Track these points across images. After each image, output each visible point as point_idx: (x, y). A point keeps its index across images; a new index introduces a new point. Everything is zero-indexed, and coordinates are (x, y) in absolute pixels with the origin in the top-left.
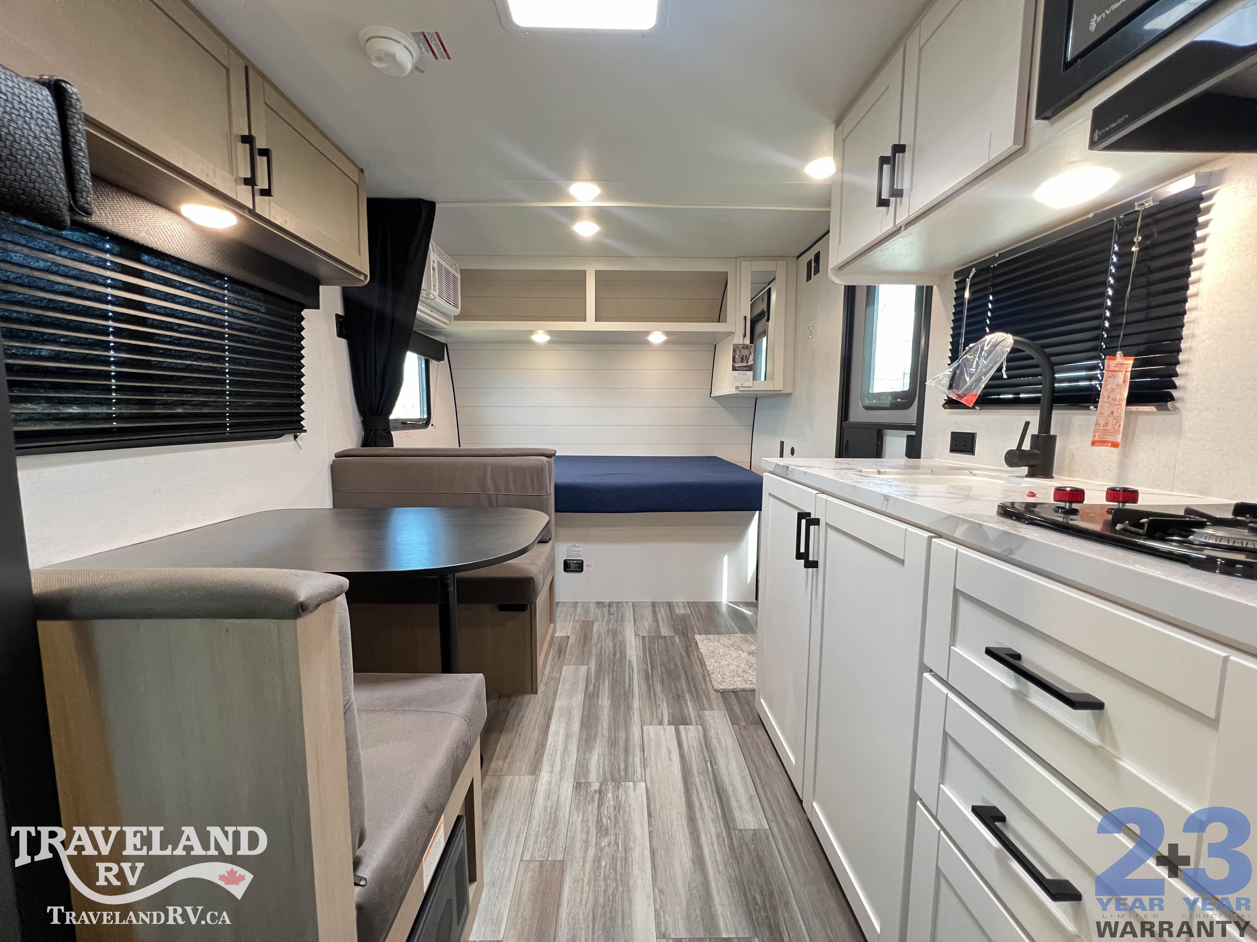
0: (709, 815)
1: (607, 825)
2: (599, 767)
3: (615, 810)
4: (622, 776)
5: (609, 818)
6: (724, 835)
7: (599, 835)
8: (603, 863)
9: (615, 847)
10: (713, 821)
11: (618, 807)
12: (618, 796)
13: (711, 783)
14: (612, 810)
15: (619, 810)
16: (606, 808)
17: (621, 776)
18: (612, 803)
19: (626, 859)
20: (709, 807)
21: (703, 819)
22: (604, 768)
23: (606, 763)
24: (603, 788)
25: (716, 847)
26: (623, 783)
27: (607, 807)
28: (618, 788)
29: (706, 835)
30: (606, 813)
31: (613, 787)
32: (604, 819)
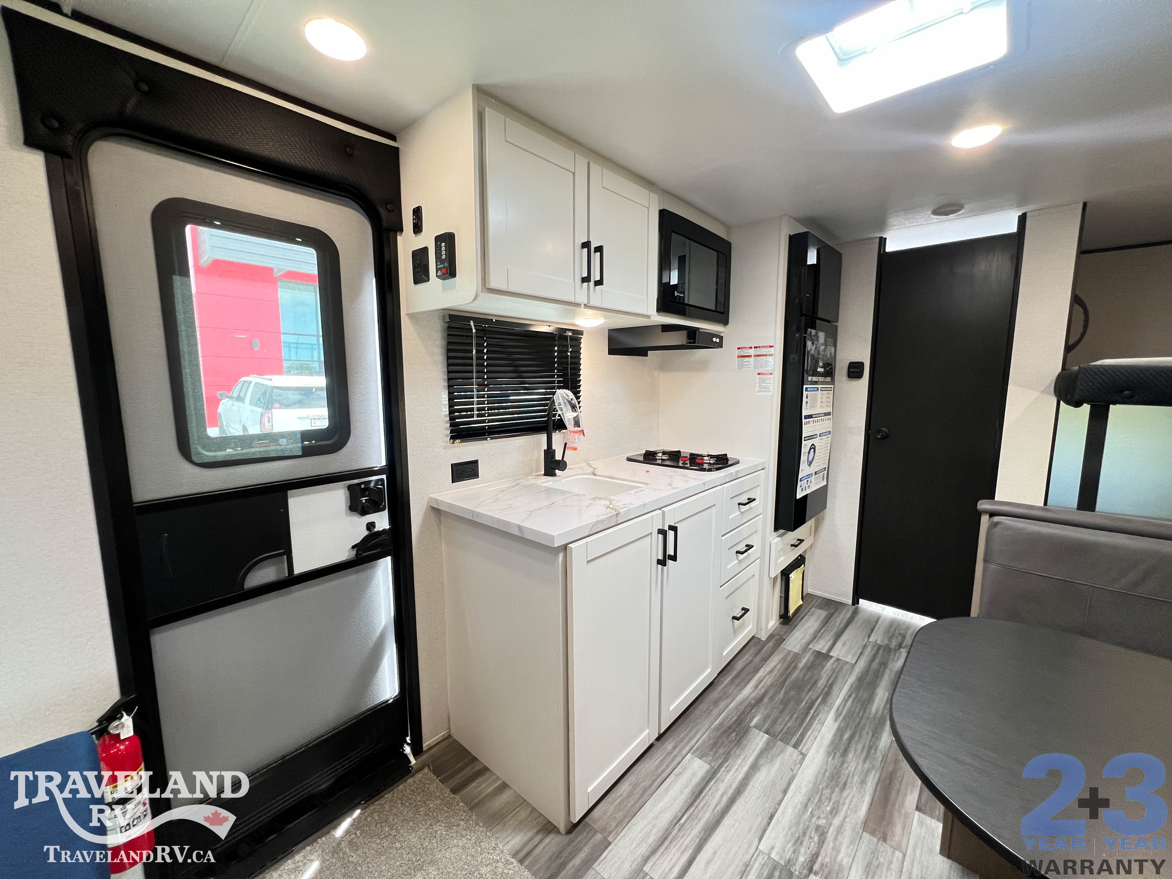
0: (722, 787)
1: (815, 833)
3: (802, 841)
4: (779, 870)
5: (811, 838)
6: (723, 769)
7: (826, 831)
8: (829, 808)
9: (815, 813)
10: (723, 781)
11: (798, 841)
12: (795, 852)
13: (698, 805)
14: (805, 843)
15: (799, 837)
16: (811, 849)
17: (781, 872)
18: (802, 850)
19: (809, 800)
20: (717, 791)
21: (730, 786)
24: (806, 872)
25: (736, 767)
26: (782, 862)
27: (809, 848)
28: (789, 861)
29: (736, 777)
30: (812, 844)
31: (794, 865)
32: (816, 839)
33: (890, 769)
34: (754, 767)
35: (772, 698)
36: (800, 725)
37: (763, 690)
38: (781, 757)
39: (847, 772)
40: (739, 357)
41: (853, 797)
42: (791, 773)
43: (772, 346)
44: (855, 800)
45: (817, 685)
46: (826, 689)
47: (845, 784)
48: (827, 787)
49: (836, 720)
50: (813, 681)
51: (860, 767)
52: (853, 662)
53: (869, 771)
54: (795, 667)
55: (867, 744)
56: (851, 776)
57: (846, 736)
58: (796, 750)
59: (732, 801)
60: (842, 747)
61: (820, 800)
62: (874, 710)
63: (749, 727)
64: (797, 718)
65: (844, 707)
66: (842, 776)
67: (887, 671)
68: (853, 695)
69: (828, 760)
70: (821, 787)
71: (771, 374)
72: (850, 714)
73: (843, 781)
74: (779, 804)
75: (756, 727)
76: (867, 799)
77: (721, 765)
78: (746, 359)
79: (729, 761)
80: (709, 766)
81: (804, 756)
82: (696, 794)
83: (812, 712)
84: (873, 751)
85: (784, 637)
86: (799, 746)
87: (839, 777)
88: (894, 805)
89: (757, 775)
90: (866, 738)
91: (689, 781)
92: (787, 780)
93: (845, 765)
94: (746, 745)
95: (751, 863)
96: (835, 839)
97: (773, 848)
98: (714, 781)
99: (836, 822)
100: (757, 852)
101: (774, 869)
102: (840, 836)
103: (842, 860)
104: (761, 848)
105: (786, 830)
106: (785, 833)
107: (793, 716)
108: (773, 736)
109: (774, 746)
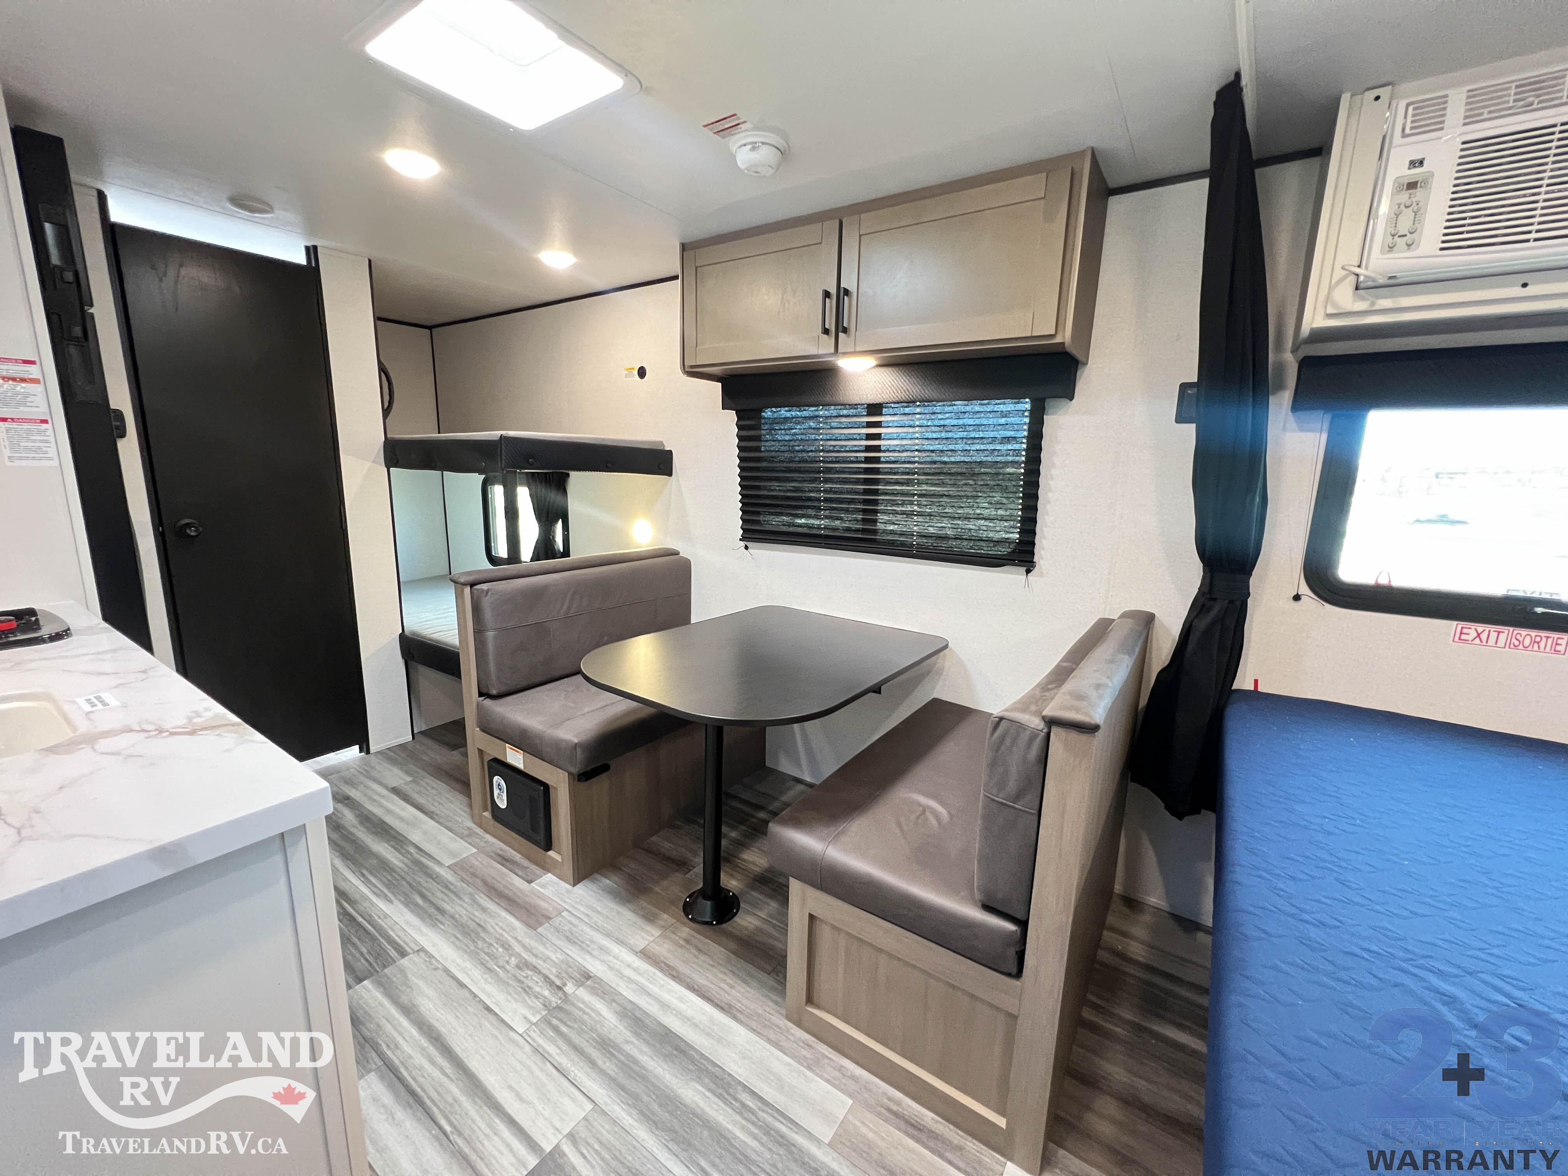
0: (419, 1060)
1: (523, 971)
2: (587, 1006)
3: (528, 986)
4: (551, 1018)
5: (527, 977)
6: (390, 1052)
7: (523, 961)
8: (501, 950)
9: (501, 964)
10: (410, 1057)
11: (527, 990)
12: (537, 997)
13: (432, 1100)
14: (530, 984)
15: (522, 988)
16: (538, 981)
17: (554, 1017)
18: (537, 989)
19: (482, 964)
20: (421, 1068)
21: (423, 1049)
22: (580, 1009)
23: (586, 1017)
24: (560, 994)
25: (396, 1034)
26: (544, 1013)
27: (537, 982)
28: (545, 1005)
29: (412, 1037)
30: (534, 978)
31: (550, 1002)
32: (530, 973)
33: (481, 884)
34: (409, 1011)
36: (373, 939)
38: (410, 976)
39: (465, 918)
41: (497, 924)
42: (440, 972)
44: (501, 924)
47: (479, 925)
48: (474, 941)
49: (391, 902)
51: (465, 905)
53: (473, 900)
55: (440, 888)
56: (472, 917)
57: (420, 901)
58: (411, 956)
59: (447, 1051)
60: (432, 910)
61: (488, 954)
62: (396, 862)
64: (359, 939)
65: (375, 886)
66: (469, 924)
67: (353, 830)
68: (365, 872)
69: (442, 929)
70: (472, 948)
72: (389, 885)
73: (476, 925)
74: (475, 996)
76: (504, 914)
77: (381, 1055)
79: (381, 1042)
80: (373, 1073)
81: (422, 950)
82: (412, 1102)
83: (360, 919)
84: (452, 887)
86: (405, 951)
87: (468, 927)
88: (516, 896)
89: (423, 1010)
90: (432, 885)
91: (382, 1110)
92: (448, 978)
93: (457, 916)
94: (366, 1012)
95: (535, 1045)
96: (536, 956)
97: (525, 1018)
98: (403, 1070)
99: (518, 948)
100: (524, 1035)
101: (550, 1024)
102: (535, 951)
103: (557, 958)
104: (521, 1030)
105: (510, 998)
106: (513, 1001)
107: (354, 944)
108: (372, 975)
109: (388, 978)
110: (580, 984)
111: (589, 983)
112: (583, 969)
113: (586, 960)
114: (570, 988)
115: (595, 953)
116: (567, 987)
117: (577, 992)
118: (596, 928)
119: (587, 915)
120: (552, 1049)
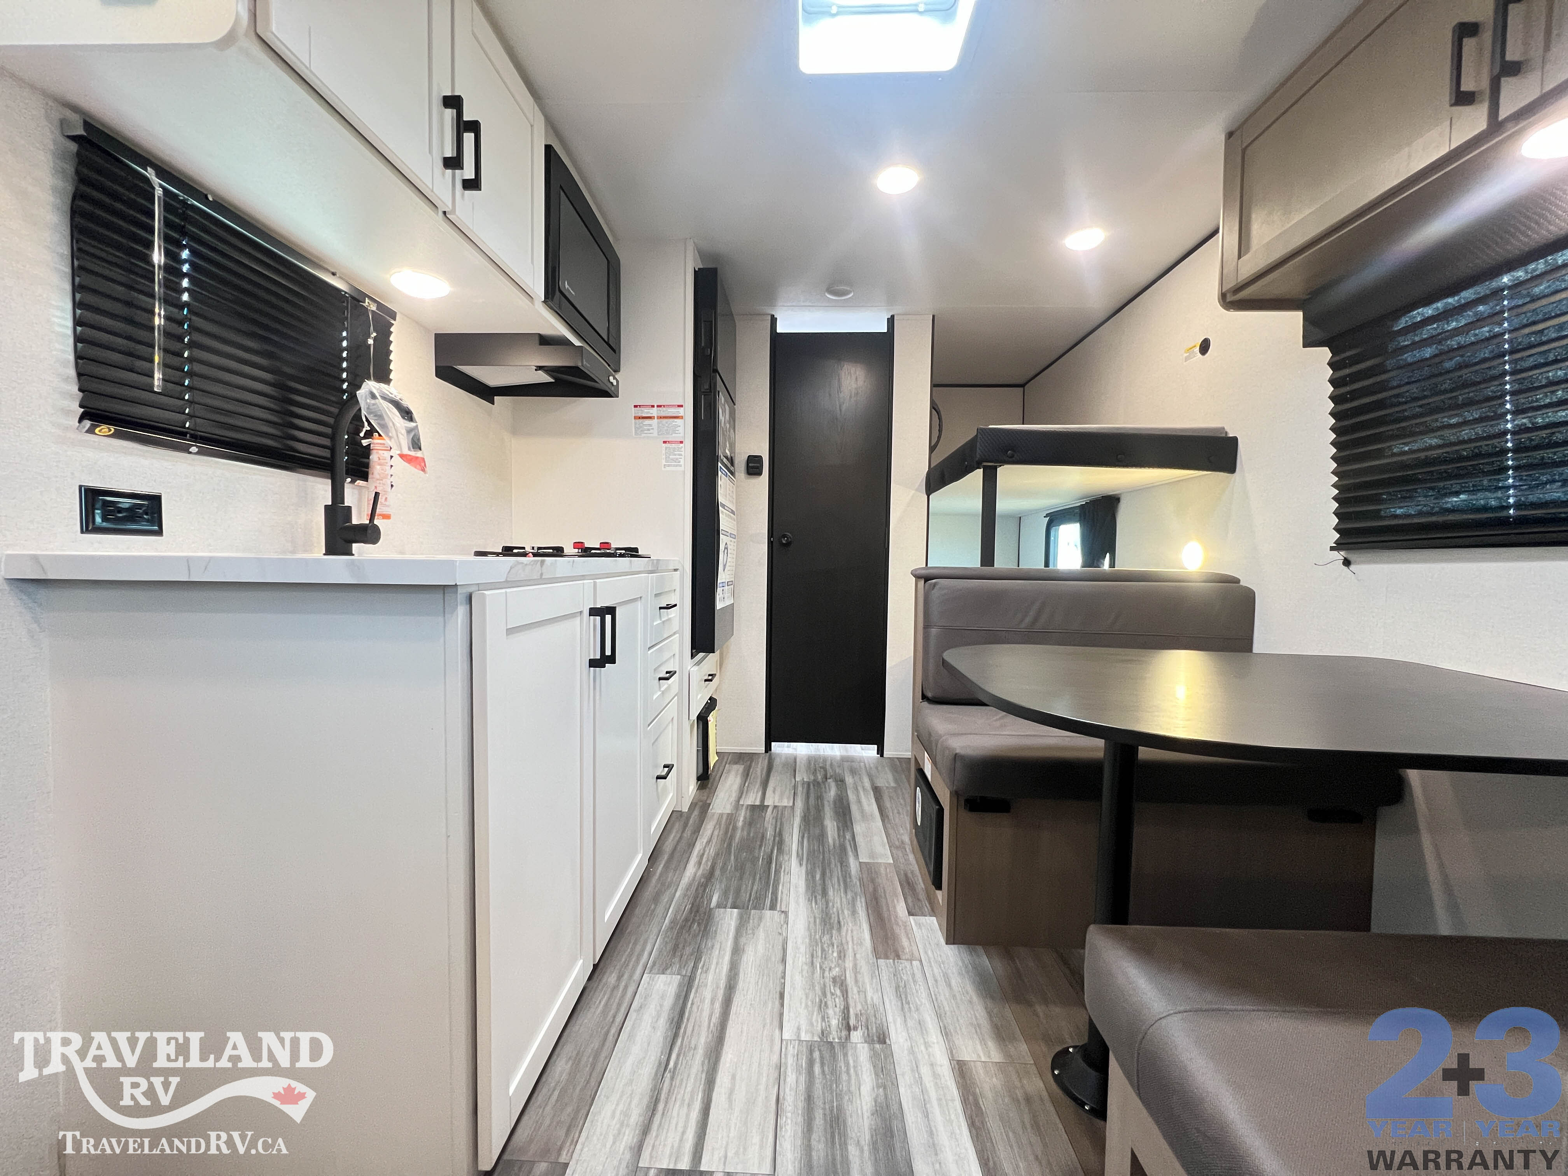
0: (707, 994)
1: (834, 986)
2: (855, 1067)
3: (826, 1003)
4: (816, 1049)
5: (832, 994)
6: (699, 971)
7: (843, 978)
8: (835, 954)
9: (824, 966)
10: (706, 986)
11: (822, 1006)
12: (823, 1019)
13: (685, 1032)
14: (829, 1003)
15: (821, 1001)
16: (838, 1006)
17: (820, 1051)
18: (830, 1012)
19: (812, 956)
20: (702, 1001)
21: (718, 987)
22: (847, 1065)
23: (844, 1077)
24: (844, 1033)
25: (715, 961)
26: (816, 1038)
27: (836, 1006)
28: (823, 1032)
29: (720, 973)
30: (837, 1000)
31: (830, 1033)
32: (838, 992)
33: (871, 889)
34: (737, 951)
35: (723, 869)
36: (768, 883)
37: (709, 864)
38: (762, 925)
39: (835, 910)
40: (635, 418)
41: (852, 932)
42: (781, 938)
43: (682, 406)
44: (855, 933)
45: (766, 838)
46: (777, 839)
47: (839, 922)
48: (823, 934)
49: (801, 865)
50: (760, 835)
51: (844, 900)
52: (791, 804)
53: (854, 900)
54: (735, 828)
55: (840, 875)
56: (840, 912)
57: (818, 877)
58: (776, 912)
59: (727, 1002)
60: (819, 888)
61: (823, 950)
62: (830, 840)
63: (711, 909)
64: (760, 878)
65: (802, 849)
66: (833, 916)
67: (826, 803)
68: (806, 835)
69: (812, 907)
70: (817, 937)
71: (681, 442)
72: (811, 854)
73: (836, 921)
74: (784, 977)
75: (719, 906)
76: (865, 927)
77: (695, 968)
78: (647, 422)
79: (703, 959)
80: (679, 977)
81: (785, 913)
82: (676, 1020)
83: (774, 866)
84: (848, 880)
85: (708, 802)
86: (776, 906)
87: (830, 918)
88: (890, 920)
89: (745, 958)
90: (837, 871)
91: (658, 1008)
92: (780, 947)
93: (831, 904)
94: (716, 931)
95: (783, 1060)
96: (856, 981)
97: (799, 1029)
98: (693, 991)
99: (849, 964)
100: (784, 1043)
101: (811, 1052)
102: (859, 976)
103: (872, 999)
104: (786, 1036)
105: (804, 1001)
106: (803, 1005)
107: (754, 879)
108: (743, 908)
109: (749, 918)
110: (869, 1040)
111: (877, 1046)
112: (885, 1028)
113: (895, 1022)
114: (857, 1036)
115: (910, 1023)
116: (855, 1033)
117: (859, 1045)
118: (933, 1000)
119: (936, 981)
120: (791, 1078)
